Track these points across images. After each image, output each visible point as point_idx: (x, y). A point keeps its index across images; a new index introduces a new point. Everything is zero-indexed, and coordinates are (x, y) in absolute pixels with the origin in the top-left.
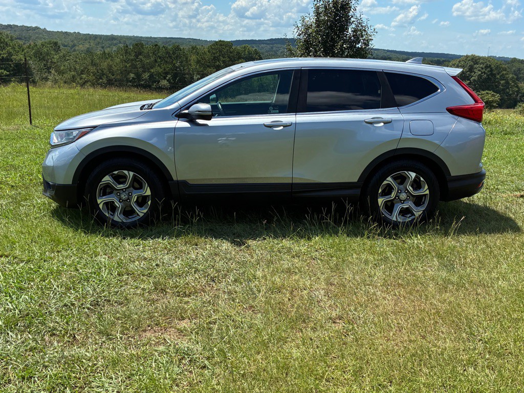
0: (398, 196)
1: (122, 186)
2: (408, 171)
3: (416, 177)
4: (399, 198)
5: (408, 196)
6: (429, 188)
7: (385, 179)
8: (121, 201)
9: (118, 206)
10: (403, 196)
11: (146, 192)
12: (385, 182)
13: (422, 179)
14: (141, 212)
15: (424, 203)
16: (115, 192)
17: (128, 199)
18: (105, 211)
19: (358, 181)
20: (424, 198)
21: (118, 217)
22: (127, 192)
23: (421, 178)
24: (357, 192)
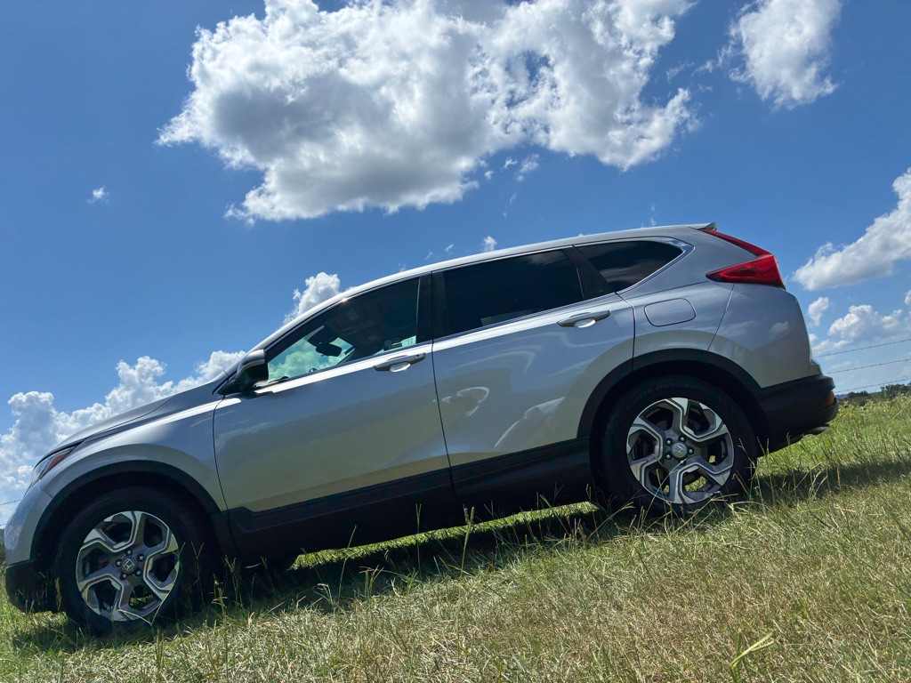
0: (670, 453)
1: (122, 544)
2: (669, 397)
3: (690, 406)
4: (672, 456)
5: (689, 448)
6: (724, 422)
7: (631, 424)
8: (124, 576)
9: (118, 588)
10: (679, 449)
11: (168, 545)
12: (633, 430)
13: (704, 407)
14: (163, 591)
15: (726, 455)
16: (113, 560)
17: (137, 569)
18: (93, 603)
19: (578, 437)
20: (722, 443)
21: (118, 613)
22: (134, 556)
23: (701, 404)
24: (584, 458)
